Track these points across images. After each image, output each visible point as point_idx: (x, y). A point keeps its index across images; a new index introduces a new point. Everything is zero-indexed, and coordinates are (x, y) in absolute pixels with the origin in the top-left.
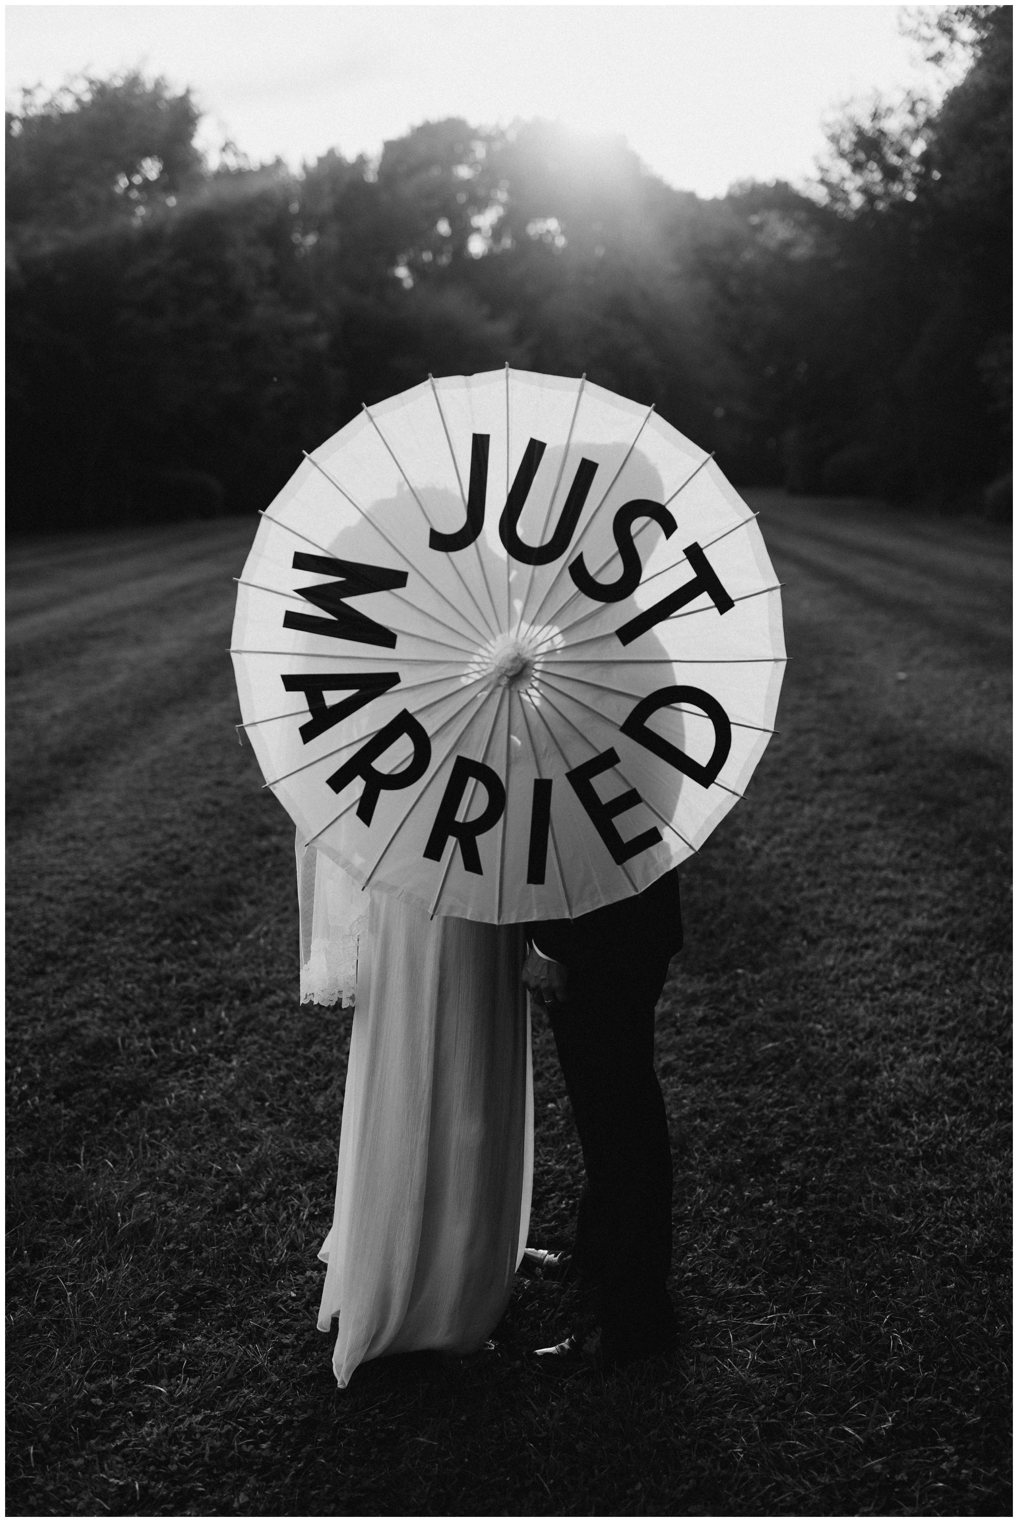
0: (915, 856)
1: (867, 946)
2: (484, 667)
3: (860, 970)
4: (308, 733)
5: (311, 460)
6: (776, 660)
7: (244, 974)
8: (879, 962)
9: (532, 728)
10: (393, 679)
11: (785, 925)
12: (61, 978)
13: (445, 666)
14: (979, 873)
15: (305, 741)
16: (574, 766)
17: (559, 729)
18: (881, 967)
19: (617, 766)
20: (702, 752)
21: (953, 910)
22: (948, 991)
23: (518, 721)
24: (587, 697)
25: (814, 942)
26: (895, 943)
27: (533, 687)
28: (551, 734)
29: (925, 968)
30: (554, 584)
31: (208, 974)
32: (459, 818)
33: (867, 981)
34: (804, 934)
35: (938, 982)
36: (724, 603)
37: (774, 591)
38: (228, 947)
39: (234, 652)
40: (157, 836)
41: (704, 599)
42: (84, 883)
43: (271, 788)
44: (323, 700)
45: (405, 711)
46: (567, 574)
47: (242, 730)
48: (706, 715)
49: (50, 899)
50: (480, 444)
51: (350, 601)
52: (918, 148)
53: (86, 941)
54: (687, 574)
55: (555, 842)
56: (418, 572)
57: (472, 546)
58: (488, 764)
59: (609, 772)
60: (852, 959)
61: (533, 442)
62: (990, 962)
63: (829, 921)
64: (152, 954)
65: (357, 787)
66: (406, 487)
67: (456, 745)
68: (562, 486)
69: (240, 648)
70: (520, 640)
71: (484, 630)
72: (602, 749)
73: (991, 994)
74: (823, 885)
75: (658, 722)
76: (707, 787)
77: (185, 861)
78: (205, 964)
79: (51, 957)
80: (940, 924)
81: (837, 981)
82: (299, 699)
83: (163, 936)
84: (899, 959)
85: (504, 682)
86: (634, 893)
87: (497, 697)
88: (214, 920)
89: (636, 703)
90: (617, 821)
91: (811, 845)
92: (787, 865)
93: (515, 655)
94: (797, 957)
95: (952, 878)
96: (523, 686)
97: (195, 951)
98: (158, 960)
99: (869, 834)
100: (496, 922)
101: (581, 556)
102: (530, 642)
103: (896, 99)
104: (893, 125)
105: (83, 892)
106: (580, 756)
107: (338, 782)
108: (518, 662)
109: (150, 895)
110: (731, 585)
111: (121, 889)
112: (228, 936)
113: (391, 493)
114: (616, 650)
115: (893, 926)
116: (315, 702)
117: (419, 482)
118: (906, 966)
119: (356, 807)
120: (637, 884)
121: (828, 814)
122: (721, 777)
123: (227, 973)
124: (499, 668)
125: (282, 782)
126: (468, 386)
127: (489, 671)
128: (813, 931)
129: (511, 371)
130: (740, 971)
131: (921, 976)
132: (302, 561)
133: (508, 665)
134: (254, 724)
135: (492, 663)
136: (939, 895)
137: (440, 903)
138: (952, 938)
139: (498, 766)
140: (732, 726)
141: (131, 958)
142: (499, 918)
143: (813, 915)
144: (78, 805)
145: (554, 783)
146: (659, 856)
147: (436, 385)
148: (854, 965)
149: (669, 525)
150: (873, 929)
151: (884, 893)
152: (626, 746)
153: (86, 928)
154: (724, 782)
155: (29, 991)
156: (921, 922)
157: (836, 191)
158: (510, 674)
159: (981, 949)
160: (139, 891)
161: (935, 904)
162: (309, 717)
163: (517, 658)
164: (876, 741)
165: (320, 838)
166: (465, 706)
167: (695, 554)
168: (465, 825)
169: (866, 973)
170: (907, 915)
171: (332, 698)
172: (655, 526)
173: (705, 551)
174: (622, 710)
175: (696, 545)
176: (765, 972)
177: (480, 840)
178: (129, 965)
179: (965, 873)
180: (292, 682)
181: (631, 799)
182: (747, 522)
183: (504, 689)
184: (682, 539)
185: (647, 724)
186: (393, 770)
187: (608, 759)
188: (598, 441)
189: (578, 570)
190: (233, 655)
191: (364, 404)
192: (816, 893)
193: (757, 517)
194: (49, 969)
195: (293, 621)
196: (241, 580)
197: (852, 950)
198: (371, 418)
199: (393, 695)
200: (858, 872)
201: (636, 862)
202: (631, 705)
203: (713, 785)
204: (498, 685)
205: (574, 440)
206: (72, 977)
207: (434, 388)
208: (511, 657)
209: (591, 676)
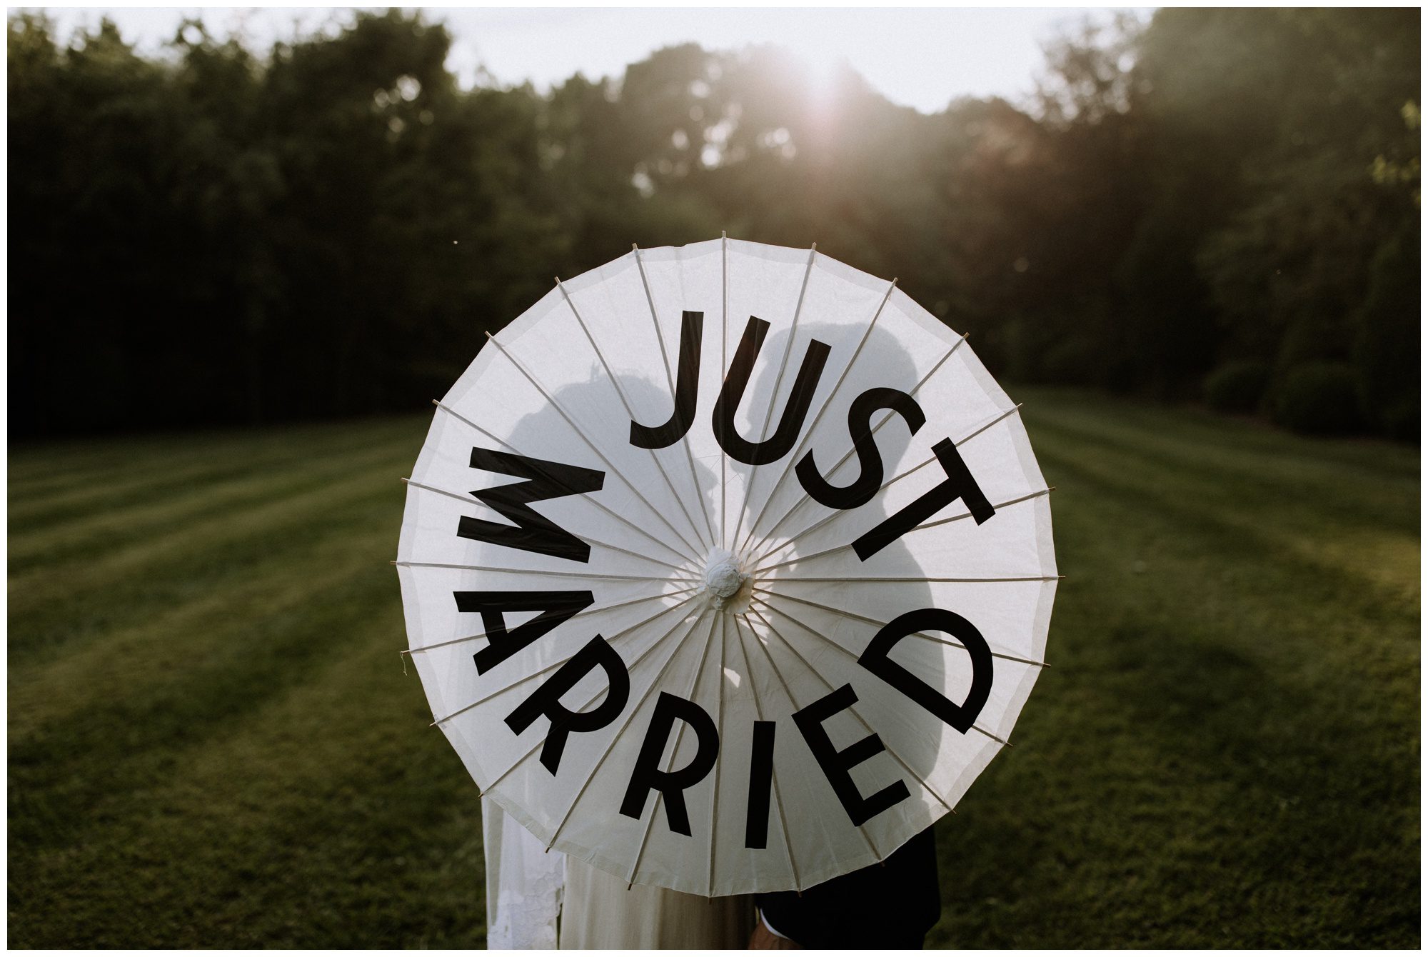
0: (1173, 765)
1: (1130, 873)
2: (694, 585)
3: (1125, 903)
4: (484, 662)
5: (495, 343)
6: (1045, 579)
7: (451, 899)
8: (1146, 891)
9: (751, 660)
10: (585, 598)
11: (1039, 845)
12: (254, 901)
13: (649, 583)
14: (1244, 785)
15: (481, 672)
16: (802, 707)
17: (785, 662)
18: (1148, 898)
19: (853, 706)
20: (957, 689)
21: (1221, 830)
22: (1226, 930)
23: (734, 651)
24: (817, 622)
25: (1072, 865)
26: (1162, 870)
27: (753, 610)
28: (774, 667)
29: (1199, 900)
30: (778, 486)
31: (412, 899)
32: (663, 767)
33: (1135, 915)
34: (1060, 857)
35: (1214, 917)
36: (982, 510)
37: (1042, 497)
38: (436, 866)
39: (402, 564)
40: (373, 736)
41: (958, 506)
42: (293, 789)
43: (440, 726)
44: (503, 622)
45: (599, 637)
46: (793, 474)
47: (408, 656)
48: (962, 644)
49: (254, 808)
50: (692, 324)
51: (538, 506)
52: (1126, 63)
53: (287, 857)
54: (937, 475)
55: (779, 798)
56: (616, 472)
57: (681, 440)
58: (698, 702)
59: (844, 713)
60: (1116, 888)
61: (753, 321)
62: (1269, 894)
63: (1086, 842)
64: (355, 872)
65: (541, 727)
66: (603, 371)
67: (659, 678)
68: (787, 372)
69: (407, 560)
70: (737, 554)
71: (694, 542)
72: (836, 687)
73: (1275, 934)
74: (1076, 798)
75: (903, 653)
76: (964, 731)
77: (399, 764)
78: (410, 887)
79: (247, 876)
80: (1208, 846)
81: (1100, 915)
82: (474, 622)
83: (367, 853)
84: (1168, 889)
85: (718, 603)
86: (876, 861)
87: (709, 620)
88: (422, 834)
89: (877, 630)
90: (855, 773)
91: (1061, 751)
92: (1036, 775)
93: (731, 571)
94: (1054, 884)
95: (1216, 791)
96: (741, 609)
97: (399, 871)
98: (359, 881)
99: (1121, 740)
100: (707, 895)
101: (811, 452)
102: (749, 555)
103: (1106, 20)
104: (1105, 41)
105: (290, 800)
106: (811, 694)
107: (518, 721)
108: (734, 580)
109: (359, 804)
110: (991, 491)
111: (329, 796)
112: (435, 853)
113: (583, 377)
114: (853, 566)
115: (1157, 848)
116: (493, 624)
117: (618, 368)
118: (1175, 897)
119: (539, 753)
120: (879, 850)
121: (1076, 716)
122: (981, 720)
123: (432, 899)
124: (711, 587)
125: (452, 720)
126: (678, 258)
127: (699, 591)
128: (1071, 854)
129: (728, 240)
130: (992, 901)
131: (1194, 910)
132: (481, 459)
133: (723, 584)
134: (422, 650)
135: (704, 582)
136: (1203, 811)
137: (639, 870)
138: (1224, 863)
139: (709, 705)
140: (993, 657)
141: (332, 878)
142: (711, 889)
143: (1068, 834)
144: (297, 700)
145: (777, 726)
146: (906, 813)
147: (641, 256)
148: (1118, 895)
149: (915, 419)
150: (1133, 852)
151: (1143, 808)
152: (867, 684)
153: (289, 841)
154: (984, 725)
155: (218, 916)
156: (1187, 843)
157: (1051, 104)
158: (725, 595)
159: (1259, 878)
160: (347, 799)
161: (1202, 821)
162: (485, 643)
163: (734, 575)
164: (1119, 636)
165: (496, 788)
166: (670, 633)
167: (946, 452)
168: (669, 775)
169: (1132, 906)
170: (1170, 835)
171: (513, 620)
172: (899, 421)
173: (958, 449)
174: (862, 638)
175: (947, 442)
176: (1020, 903)
177: (688, 793)
178: (329, 887)
179: (1230, 786)
180: (466, 601)
181: (871, 746)
182: (1007, 414)
183: (718, 612)
184: (929, 435)
185: (890, 655)
186: (583, 708)
187: (843, 698)
188: (829, 320)
189: (807, 471)
190: (399, 568)
191: (557, 279)
192: (1069, 807)
193: (1019, 409)
194: (243, 891)
195: (469, 528)
196: (412, 480)
197: (1113, 876)
198: (565, 295)
199: (587, 618)
200: (1113, 785)
201: (878, 823)
202: (874, 631)
203: (971, 729)
204: (710, 608)
205: (801, 322)
206: (266, 900)
207: (639, 261)
208: (726, 574)
209: (823, 597)
